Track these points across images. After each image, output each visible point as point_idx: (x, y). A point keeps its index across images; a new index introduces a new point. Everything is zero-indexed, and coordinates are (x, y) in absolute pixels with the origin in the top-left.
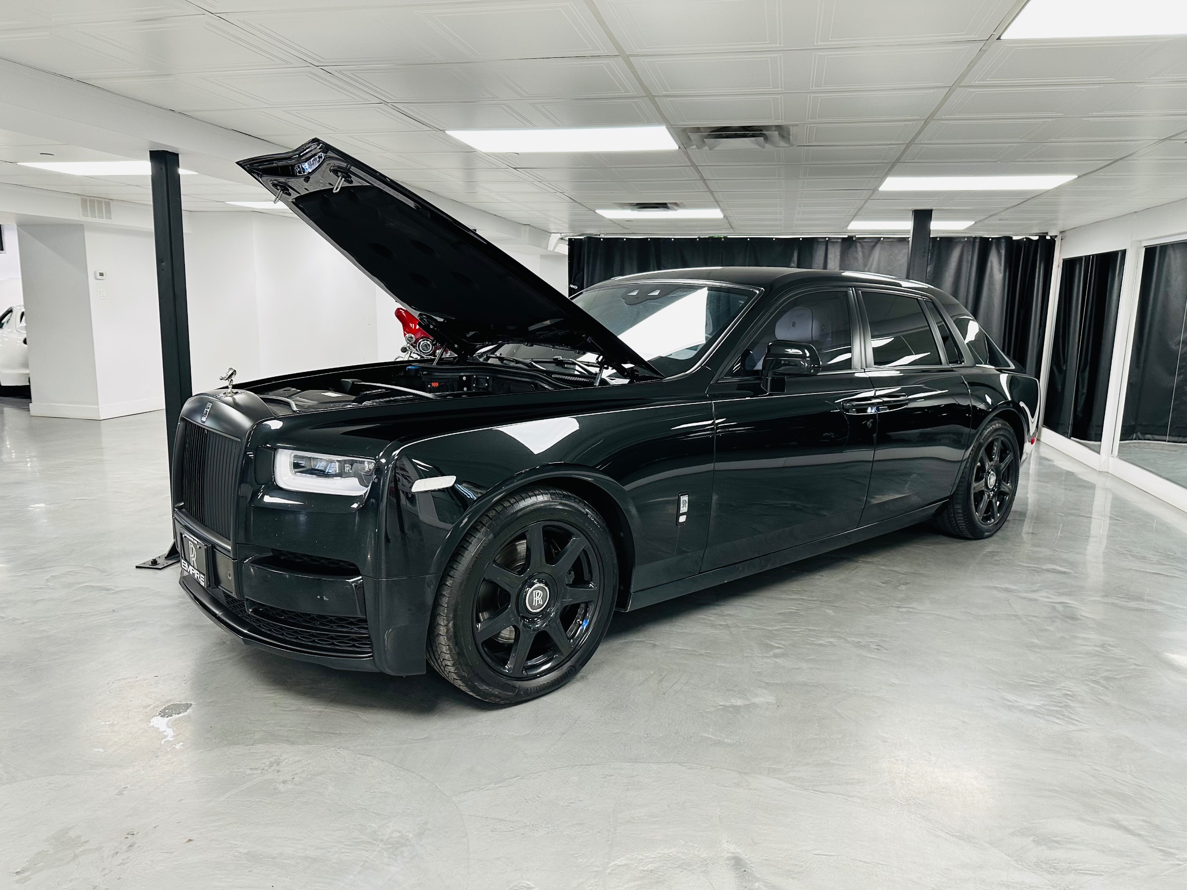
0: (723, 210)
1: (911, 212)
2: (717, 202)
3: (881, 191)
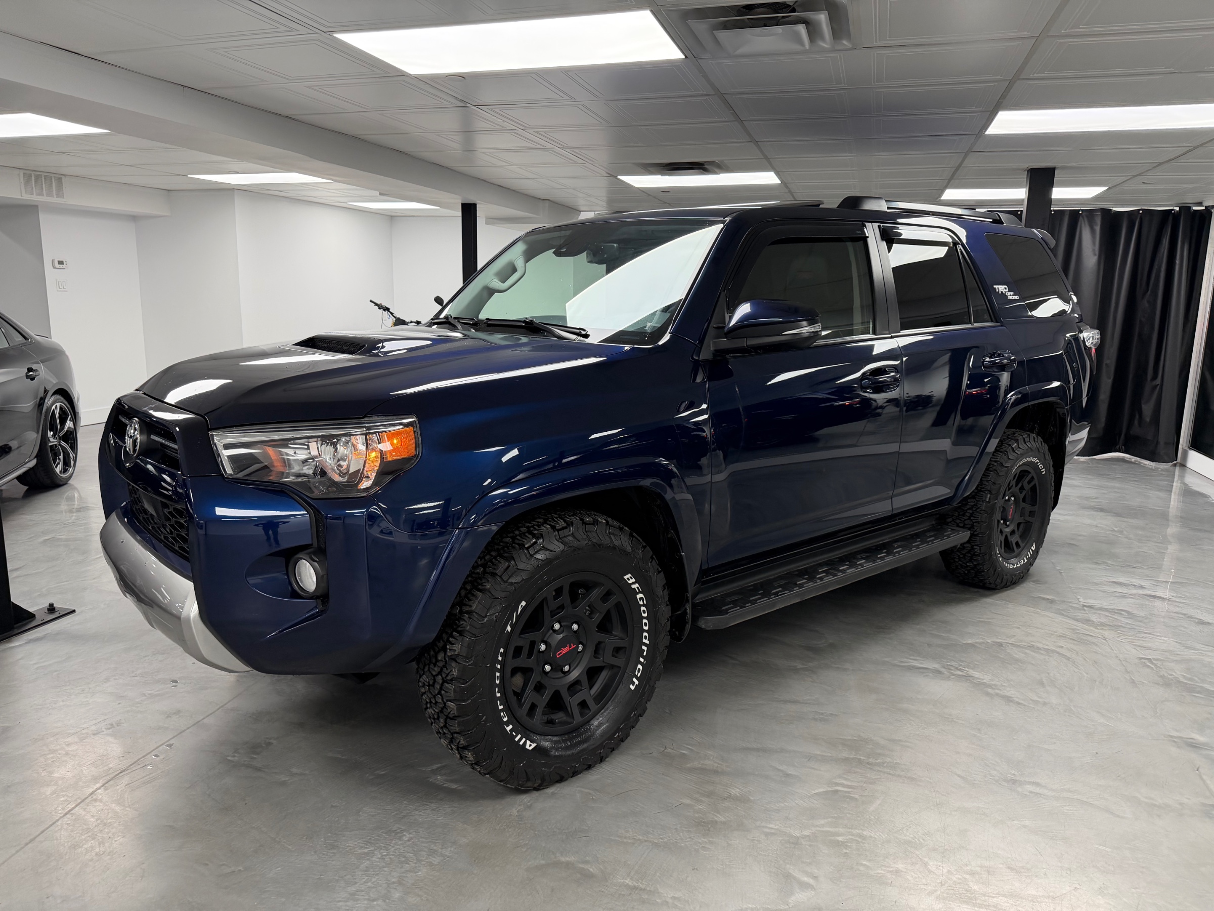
0: (778, 174)
1: (1026, 172)
2: (767, 158)
3: (989, 135)
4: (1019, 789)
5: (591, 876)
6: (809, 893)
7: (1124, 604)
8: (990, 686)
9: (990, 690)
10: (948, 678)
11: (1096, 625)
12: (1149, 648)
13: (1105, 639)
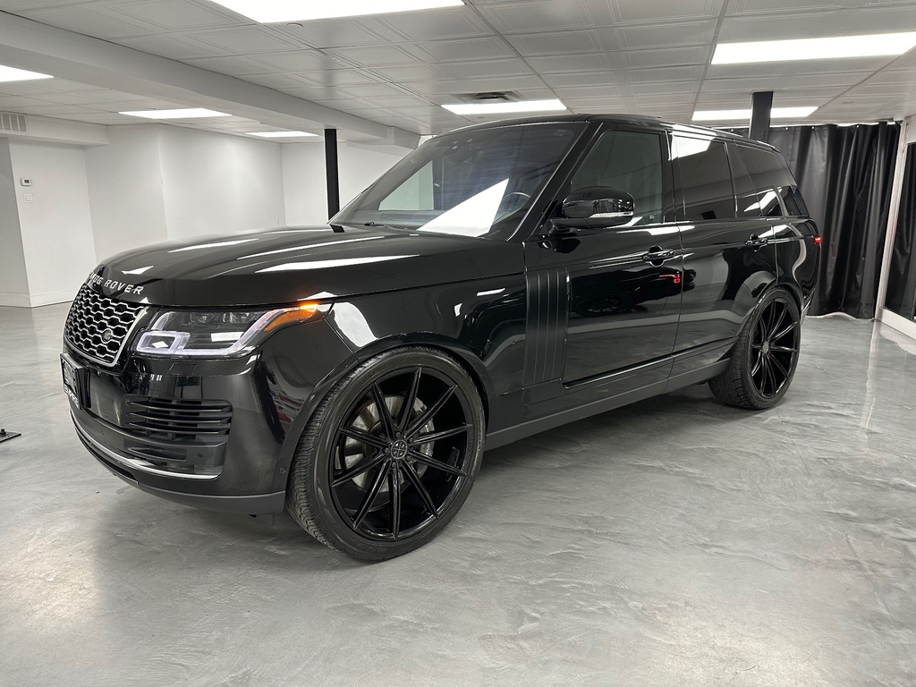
0: (562, 101)
1: (750, 96)
2: (551, 89)
3: (715, 65)
4: (707, 551)
5: (373, 613)
6: (536, 624)
7: (813, 420)
8: (700, 479)
9: (699, 482)
10: (668, 473)
11: (789, 435)
12: (825, 451)
13: (794, 444)
